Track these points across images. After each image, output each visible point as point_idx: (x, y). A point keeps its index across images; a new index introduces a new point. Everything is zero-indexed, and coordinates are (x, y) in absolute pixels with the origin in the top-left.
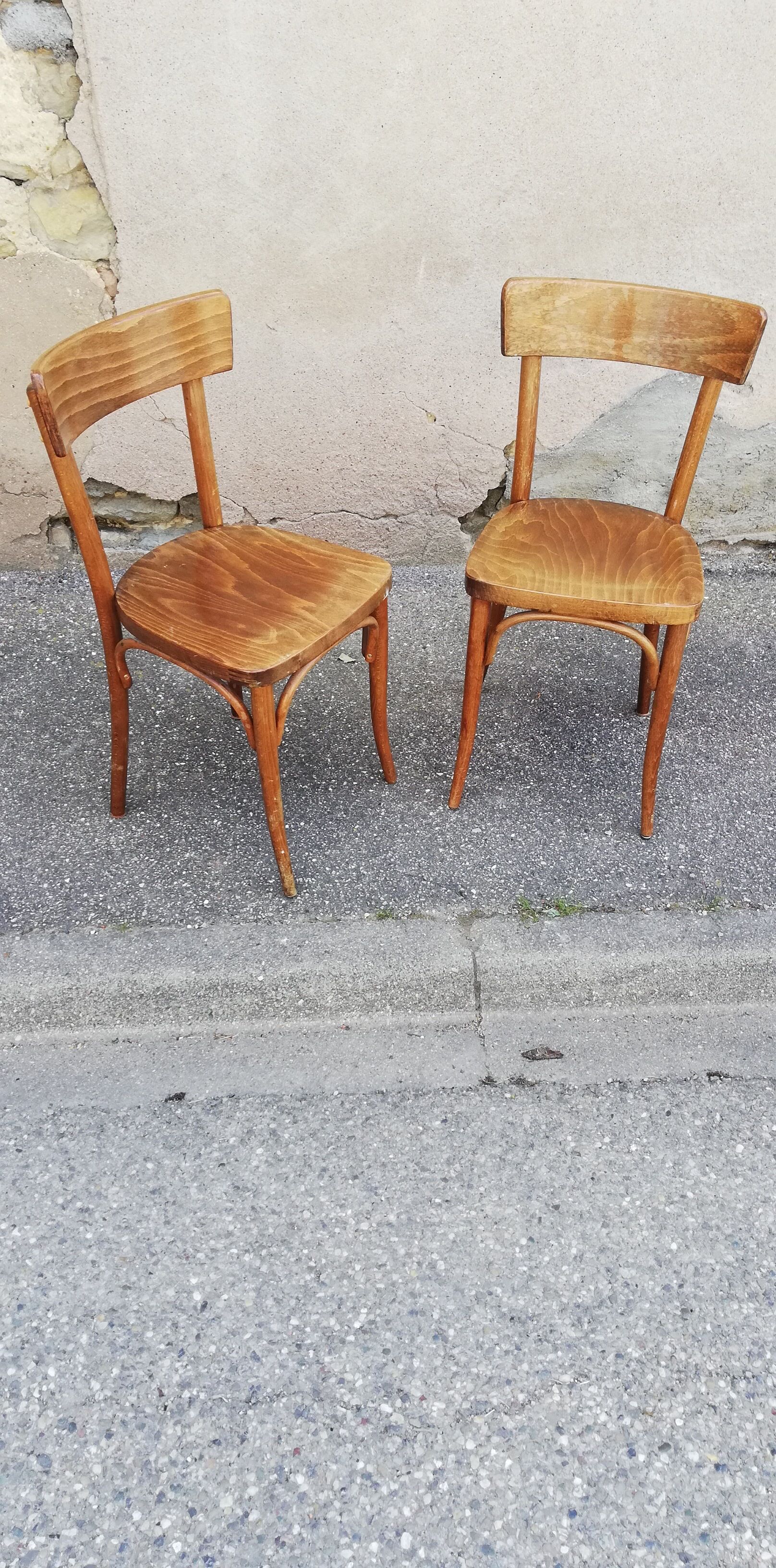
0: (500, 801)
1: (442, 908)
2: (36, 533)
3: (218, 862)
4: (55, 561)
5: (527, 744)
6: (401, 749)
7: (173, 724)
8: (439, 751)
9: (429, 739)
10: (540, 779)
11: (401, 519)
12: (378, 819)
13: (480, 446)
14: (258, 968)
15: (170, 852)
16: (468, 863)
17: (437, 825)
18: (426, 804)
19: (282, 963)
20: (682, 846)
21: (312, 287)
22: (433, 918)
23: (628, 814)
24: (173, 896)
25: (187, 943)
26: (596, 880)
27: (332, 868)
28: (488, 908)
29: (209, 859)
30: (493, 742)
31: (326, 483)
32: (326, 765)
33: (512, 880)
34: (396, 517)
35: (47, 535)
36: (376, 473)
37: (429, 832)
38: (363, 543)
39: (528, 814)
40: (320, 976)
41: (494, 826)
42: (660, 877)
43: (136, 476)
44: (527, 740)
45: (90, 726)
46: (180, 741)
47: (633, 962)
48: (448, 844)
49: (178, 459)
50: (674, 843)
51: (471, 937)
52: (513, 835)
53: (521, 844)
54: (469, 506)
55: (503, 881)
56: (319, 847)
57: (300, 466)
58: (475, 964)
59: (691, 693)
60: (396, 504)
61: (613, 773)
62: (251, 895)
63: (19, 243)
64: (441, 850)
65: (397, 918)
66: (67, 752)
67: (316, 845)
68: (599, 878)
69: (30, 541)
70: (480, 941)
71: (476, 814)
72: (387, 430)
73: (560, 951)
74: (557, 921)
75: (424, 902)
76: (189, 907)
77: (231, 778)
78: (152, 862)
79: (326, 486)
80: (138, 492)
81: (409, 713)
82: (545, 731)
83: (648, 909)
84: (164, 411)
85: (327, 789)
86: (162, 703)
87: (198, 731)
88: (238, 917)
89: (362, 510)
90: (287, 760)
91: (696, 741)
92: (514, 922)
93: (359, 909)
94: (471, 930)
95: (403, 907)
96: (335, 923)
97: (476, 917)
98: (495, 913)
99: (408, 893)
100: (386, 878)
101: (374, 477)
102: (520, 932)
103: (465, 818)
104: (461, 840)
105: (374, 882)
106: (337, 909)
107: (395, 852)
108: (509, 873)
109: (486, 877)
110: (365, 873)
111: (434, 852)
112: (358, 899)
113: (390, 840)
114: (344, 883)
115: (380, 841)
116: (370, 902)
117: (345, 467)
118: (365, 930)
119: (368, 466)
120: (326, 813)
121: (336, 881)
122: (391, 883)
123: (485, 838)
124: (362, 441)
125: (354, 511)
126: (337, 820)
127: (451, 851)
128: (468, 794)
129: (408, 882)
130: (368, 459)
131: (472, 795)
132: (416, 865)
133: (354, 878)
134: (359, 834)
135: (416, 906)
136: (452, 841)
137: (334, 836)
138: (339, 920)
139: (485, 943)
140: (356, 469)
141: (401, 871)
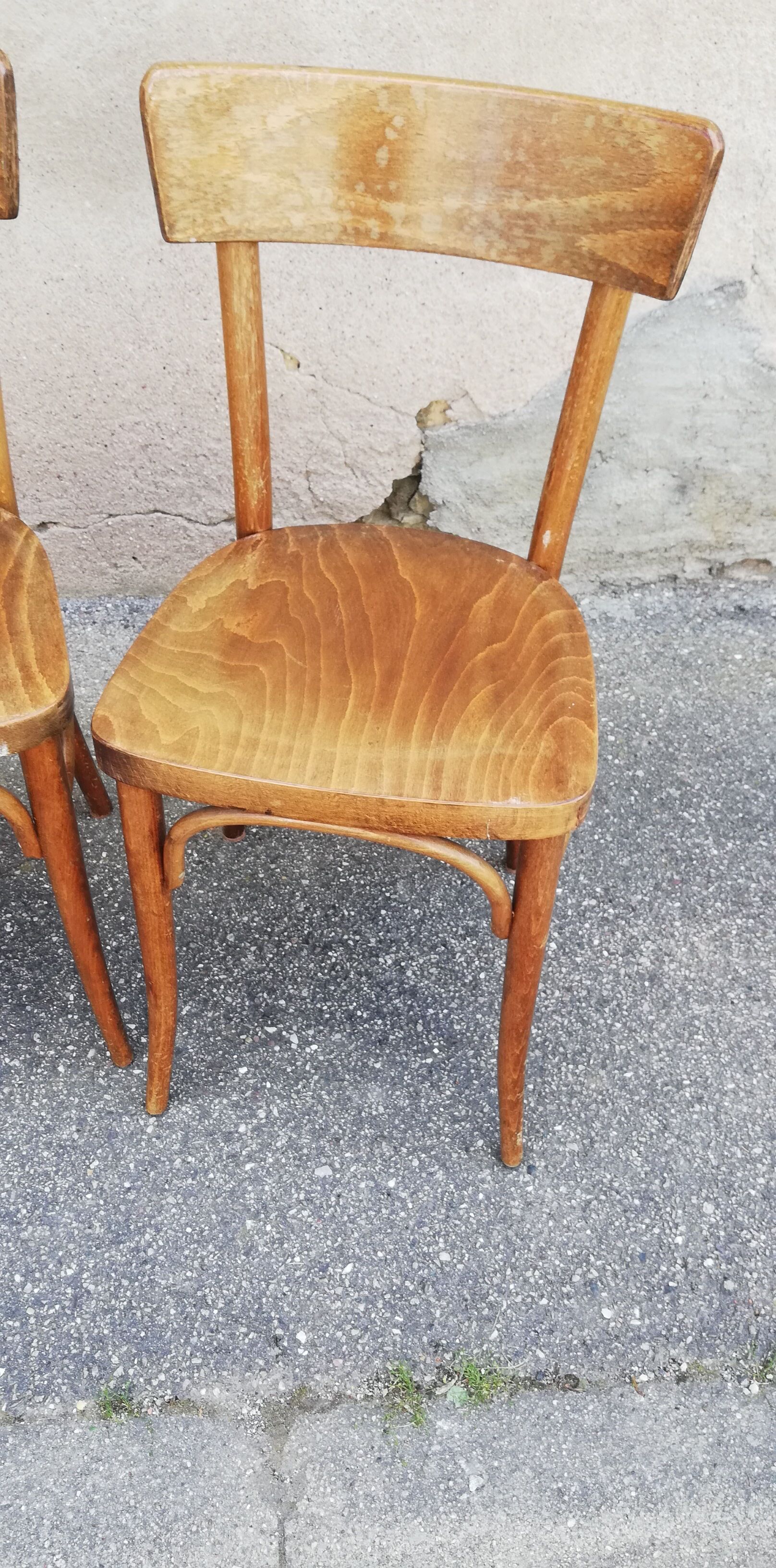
0: (375, 1094)
1: (235, 1380)
5: (434, 957)
6: (207, 969)
8: (276, 975)
9: (260, 949)
10: (452, 1042)
12: (139, 1141)
13: (377, 409)
17: (250, 1158)
18: (236, 1105)
20: (708, 1208)
21: (58, 123)
22: (212, 1412)
23: (609, 1125)
26: (544, 1301)
27: (28, 1274)
28: (326, 1380)
30: (374, 953)
31: (124, 467)
32: (64, 1011)
33: (380, 1304)
36: (206, 452)
37: (232, 1175)
39: (425, 1129)
41: (357, 1160)
42: (668, 1289)
44: (433, 948)
47: (612, 1539)
48: (265, 1207)
50: (694, 1200)
51: (281, 1470)
52: (392, 1184)
53: (404, 1208)
54: (363, 505)
55: (362, 1307)
56: (10, 1217)
57: (76, 441)
58: (282, 1553)
59: (718, 845)
61: (584, 1023)
64: (249, 1223)
65: (137, 1414)
67: (8, 1214)
68: (550, 1298)
70: (299, 1482)
71: (325, 1129)
73: (464, 1514)
74: (461, 1419)
75: (198, 1367)
79: (122, 472)
81: (233, 890)
82: (466, 928)
83: (644, 1378)
85: (55, 1068)
89: (188, 510)
91: (728, 948)
92: (374, 1425)
93: (64, 1388)
94: (286, 1449)
95: (155, 1383)
96: (9, 1428)
97: (300, 1408)
98: (339, 1398)
99: (170, 1343)
100: (130, 1302)
101: (202, 458)
102: (383, 1455)
103: (305, 1140)
104: (290, 1198)
105: (106, 1312)
106: (18, 1389)
107: (158, 1231)
108: (376, 1284)
109: (330, 1296)
110: (92, 1288)
111: (236, 1231)
112: (66, 1361)
113: (154, 1198)
114: (44, 1318)
115: (134, 1201)
116: (89, 1370)
117: (153, 442)
118: (67, 1452)
119: (191, 440)
120: (41, 1129)
121: (30, 1311)
122: (139, 1314)
123: (338, 1190)
124: (177, 400)
125: (175, 512)
126: (61, 1147)
127: (268, 1228)
128: (316, 1077)
129: (173, 1312)
130: (189, 428)
131: (322, 1081)
132: (196, 1264)
133: (67, 1303)
134: (95, 1184)
135: (182, 1380)
136: (274, 1199)
137: (47, 1190)
138: (20, 1419)
139: (309, 1492)
140: (170, 446)
141: (163, 1282)
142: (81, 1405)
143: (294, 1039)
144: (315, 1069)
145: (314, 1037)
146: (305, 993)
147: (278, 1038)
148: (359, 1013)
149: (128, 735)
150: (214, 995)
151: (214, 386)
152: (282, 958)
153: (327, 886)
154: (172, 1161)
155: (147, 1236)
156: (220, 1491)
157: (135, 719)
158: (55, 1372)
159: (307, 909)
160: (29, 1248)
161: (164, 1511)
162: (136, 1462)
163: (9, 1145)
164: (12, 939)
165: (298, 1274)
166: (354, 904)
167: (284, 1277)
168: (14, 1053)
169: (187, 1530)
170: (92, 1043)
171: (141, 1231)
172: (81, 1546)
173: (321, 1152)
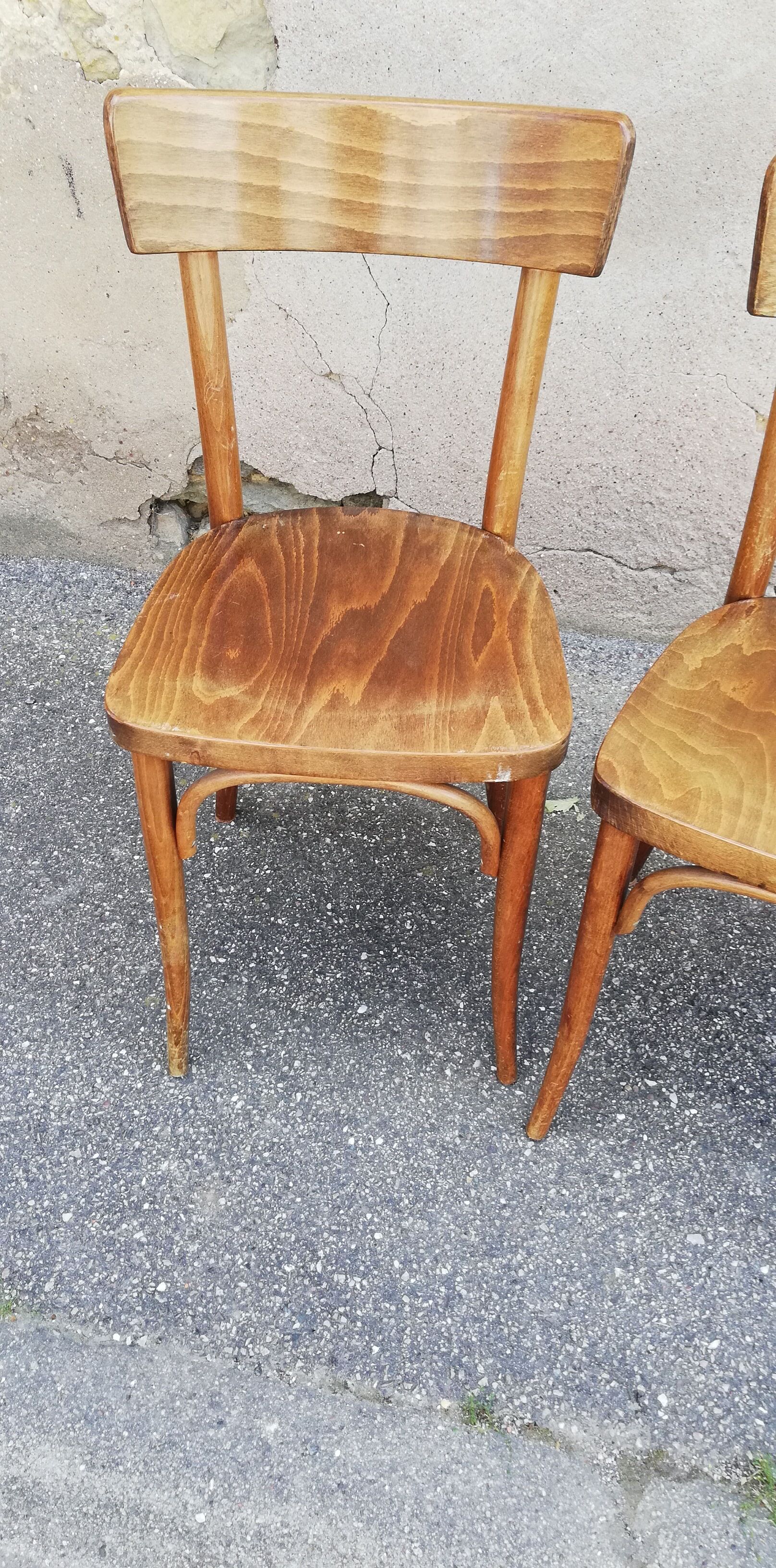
1: (593, 1423)
2: (133, 518)
3: (210, 1196)
4: (158, 560)
7: (233, 876)
8: (659, 1029)
9: (645, 999)
11: (680, 575)
12: (517, 1162)
14: (201, 1491)
15: (139, 1150)
16: (664, 1320)
17: (623, 1206)
18: (612, 1150)
19: (249, 1492)
22: (569, 1449)
24: (110, 1257)
25: (98, 1380)
27: (406, 1262)
28: (684, 1450)
29: (198, 1184)
31: (570, 505)
32: (454, 1016)
33: (745, 1390)
34: (673, 571)
35: (149, 521)
36: (653, 500)
37: (605, 1218)
38: (613, 603)
40: (313, 1546)
41: (731, 1236)
43: (280, 455)
45: (107, 856)
46: (232, 913)
48: (634, 1259)
49: (344, 439)
51: (634, 1526)
52: (765, 1270)
56: (393, 1203)
60: (676, 551)
62: (243, 1291)
63: (126, 57)
64: (618, 1271)
65: (497, 1427)
66: (50, 901)
67: (391, 1200)
69: (124, 527)
70: (651, 1544)
71: (701, 1197)
72: (683, 434)
76: (129, 1294)
77: (288, 1008)
78: (101, 1167)
79: (568, 509)
80: (281, 480)
84: (329, 362)
85: (443, 1070)
86: (228, 834)
87: (269, 898)
88: (206, 1339)
89: (620, 553)
90: (392, 987)
92: (730, 1510)
93: (431, 1382)
94: (640, 1507)
95: (517, 1403)
96: (378, 1406)
97: (656, 1470)
98: (694, 1473)
99: (533, 1368)
100: (499, 1316)
101: (648, 505)
102: (738, 1544)
103: (680, 1203)
104: (661, 1257)
105: (476, 1320)
106: (390, 1371)
107: (530, 1254)
108: (742, 1368)
109: (694, 1367)
110: (464, 1292)
111: (604, 1275)
112: (435, 1357)
113: (527, 1221)
114: (419, 1309)
115: (508, 1219)
116: (456, 1371)
117: (604, 485)
118: (430, 1445)
119: (642, 487)
120: (427, 1126)
121: (406, 1299)
122: (506, 1331)
123: (710, 1263)
124: (639, 447)
125: (607, 553)
126: (443, 1148)
127: (637, 1281)
128: (694, 1142)
129: (538, 1338)
130: (644, 476)
131: (700, 1148)
132: (564, 1297)
133: (440, 1301)
134: (473, 1192)
135: (543, 1407)
136: (644, 1254)
137: (429, 1186)
138: (388, 1400)
139: (662, 1558)
140: (620, 490)
141: (532, 1306)
142: (446, 1404)
143: (674, 1098)
144: (694, 1133)
145: (694, 1101)
146: (687, 1054)
147: (657, 1093)
148: (742, 1088)
149: (632, 784)
150: (597, 1035)
151: (679, 439)
152: (666, 1013)
153: (716, 950)
154: (547, 1190)
155: (519, 1257)
156: (573, 1530)
157: (637, 769)
158: (424, 1364)
159: (694, 969)
160: (408, 1237)
161: (517, 1532)
162: (493, 1476)
163: (396, 1134)
164: (411, 937)
165: (663, 1335)
166: (742, 974)
167: (649, 1335)
168: (407, 1047)
169: (539, 1557)
170: (478, 1053)
171: (514, 1250)
172: (438, 1541)
173: (694, 1219)
